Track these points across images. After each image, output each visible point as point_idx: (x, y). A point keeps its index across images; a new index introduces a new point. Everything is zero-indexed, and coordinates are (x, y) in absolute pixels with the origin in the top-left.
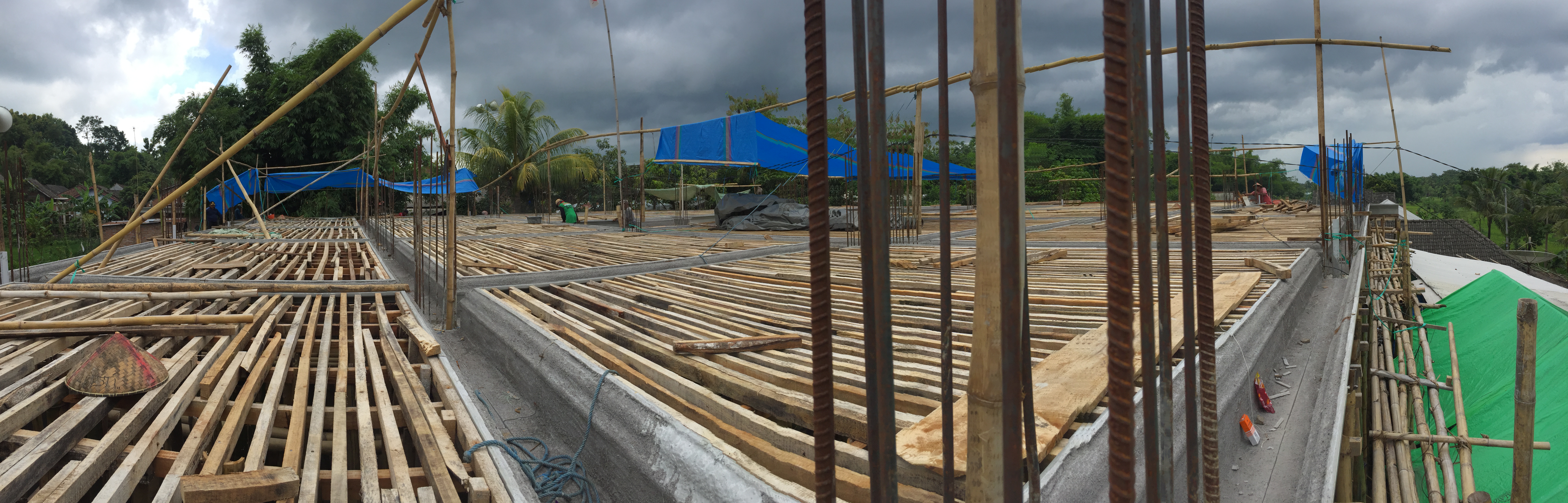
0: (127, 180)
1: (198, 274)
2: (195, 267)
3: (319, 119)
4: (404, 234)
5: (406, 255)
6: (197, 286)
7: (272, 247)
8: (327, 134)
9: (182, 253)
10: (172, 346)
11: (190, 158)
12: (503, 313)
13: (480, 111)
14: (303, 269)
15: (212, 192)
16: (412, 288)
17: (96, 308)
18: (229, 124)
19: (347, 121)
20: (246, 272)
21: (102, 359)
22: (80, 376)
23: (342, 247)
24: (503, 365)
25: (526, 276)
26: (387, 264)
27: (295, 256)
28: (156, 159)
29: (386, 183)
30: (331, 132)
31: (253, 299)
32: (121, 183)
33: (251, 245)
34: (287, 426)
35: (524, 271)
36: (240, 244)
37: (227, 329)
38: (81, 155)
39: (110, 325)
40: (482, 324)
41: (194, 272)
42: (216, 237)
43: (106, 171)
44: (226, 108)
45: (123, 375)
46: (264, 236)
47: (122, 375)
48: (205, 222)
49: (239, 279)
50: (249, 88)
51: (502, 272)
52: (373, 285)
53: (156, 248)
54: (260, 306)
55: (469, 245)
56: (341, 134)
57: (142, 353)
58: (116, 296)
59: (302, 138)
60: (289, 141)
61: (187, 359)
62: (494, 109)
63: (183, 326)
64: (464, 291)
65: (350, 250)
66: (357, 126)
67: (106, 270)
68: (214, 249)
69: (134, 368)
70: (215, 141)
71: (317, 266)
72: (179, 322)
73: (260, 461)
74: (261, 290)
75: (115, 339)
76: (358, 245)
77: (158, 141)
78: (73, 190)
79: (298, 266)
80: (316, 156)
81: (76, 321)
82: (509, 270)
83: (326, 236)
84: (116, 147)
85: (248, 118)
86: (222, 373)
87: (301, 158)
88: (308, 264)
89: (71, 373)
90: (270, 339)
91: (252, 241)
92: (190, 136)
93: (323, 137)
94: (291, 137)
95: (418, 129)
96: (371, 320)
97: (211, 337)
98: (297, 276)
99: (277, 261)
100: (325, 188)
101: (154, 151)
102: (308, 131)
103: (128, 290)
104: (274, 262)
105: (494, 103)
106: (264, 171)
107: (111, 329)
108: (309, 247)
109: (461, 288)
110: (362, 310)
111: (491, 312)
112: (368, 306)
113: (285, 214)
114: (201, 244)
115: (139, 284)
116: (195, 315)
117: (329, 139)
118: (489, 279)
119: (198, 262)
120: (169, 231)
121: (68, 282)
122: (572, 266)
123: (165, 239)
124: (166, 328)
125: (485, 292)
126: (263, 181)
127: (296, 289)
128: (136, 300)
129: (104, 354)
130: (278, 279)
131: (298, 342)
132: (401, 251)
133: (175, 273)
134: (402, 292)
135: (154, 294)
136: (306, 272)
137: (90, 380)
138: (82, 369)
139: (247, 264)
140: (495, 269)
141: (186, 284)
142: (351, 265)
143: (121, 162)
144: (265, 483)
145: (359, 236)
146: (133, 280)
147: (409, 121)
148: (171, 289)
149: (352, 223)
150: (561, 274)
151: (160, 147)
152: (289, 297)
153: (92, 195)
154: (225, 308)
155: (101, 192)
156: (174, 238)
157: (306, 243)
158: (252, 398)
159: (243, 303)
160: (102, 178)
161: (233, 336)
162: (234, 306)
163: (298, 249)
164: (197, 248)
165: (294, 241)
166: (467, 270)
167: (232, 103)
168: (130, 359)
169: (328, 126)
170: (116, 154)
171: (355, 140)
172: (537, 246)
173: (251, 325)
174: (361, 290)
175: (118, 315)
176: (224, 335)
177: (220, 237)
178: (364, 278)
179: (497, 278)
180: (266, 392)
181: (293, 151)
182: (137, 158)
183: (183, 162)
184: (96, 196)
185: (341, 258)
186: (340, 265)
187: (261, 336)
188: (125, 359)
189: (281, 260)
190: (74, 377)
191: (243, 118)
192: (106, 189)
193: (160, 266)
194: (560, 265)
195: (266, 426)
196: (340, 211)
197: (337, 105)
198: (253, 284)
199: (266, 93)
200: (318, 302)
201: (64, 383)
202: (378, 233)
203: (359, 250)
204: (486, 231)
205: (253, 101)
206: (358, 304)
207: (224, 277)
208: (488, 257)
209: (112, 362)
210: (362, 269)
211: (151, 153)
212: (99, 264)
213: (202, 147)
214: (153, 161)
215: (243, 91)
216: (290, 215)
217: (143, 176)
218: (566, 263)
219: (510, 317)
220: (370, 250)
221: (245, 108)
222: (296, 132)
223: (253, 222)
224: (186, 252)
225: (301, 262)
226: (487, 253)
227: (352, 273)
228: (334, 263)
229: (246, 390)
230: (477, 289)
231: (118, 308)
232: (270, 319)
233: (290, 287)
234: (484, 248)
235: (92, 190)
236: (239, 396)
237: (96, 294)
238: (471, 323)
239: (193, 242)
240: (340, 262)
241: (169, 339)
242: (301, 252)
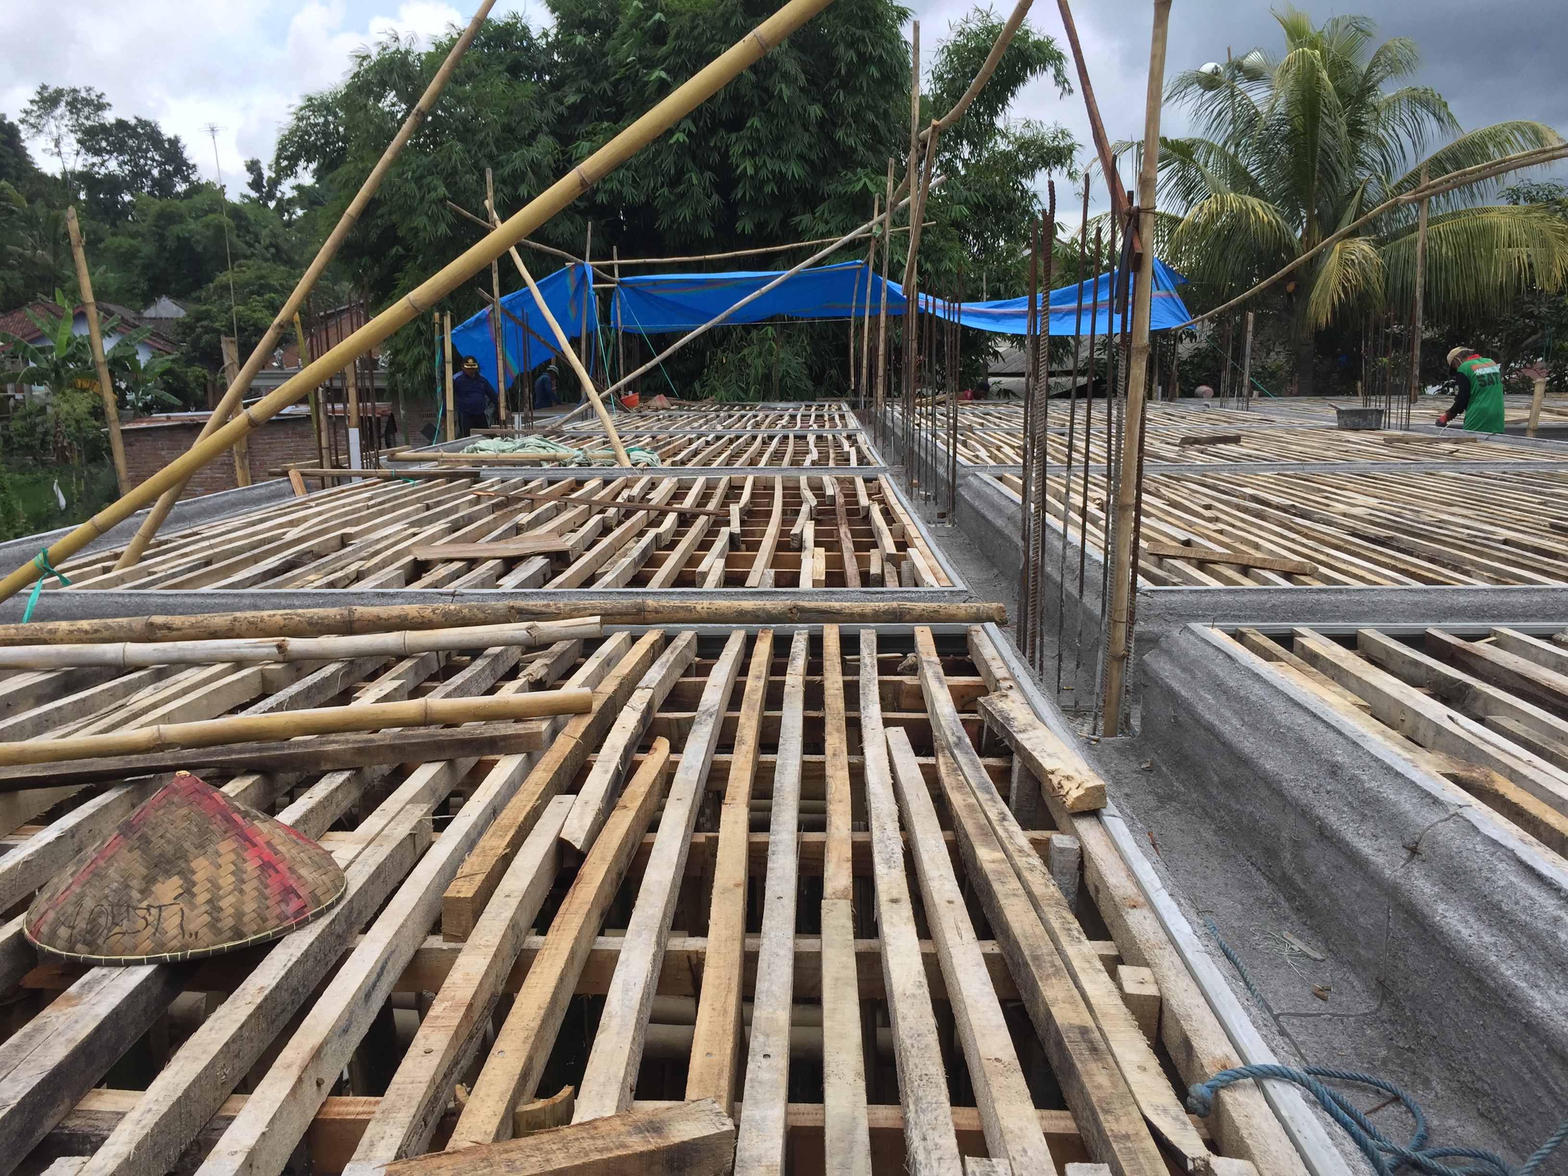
0: (198, 284)
1: (427, 578)
2: (422, 555)
3: (755, 122)
4: (983, 453)
5: (990, 515)
6: (428, 613)
7: (636, 491)
8: (774, 165)
9: (381, 513)
10: (355, 794)
11: (393, 227)
12: (1279, 706)
13: (1210, 82)
14: (720, 556)
15: (467, 328)
16: (1012, 615)
17: (113, 694)
18: (508, 129)
19: (826, 126)
20: (569, 564)
21: (137, 854)
22: (70, 909)
23: (818, 489)
24: (1271, 853)
25: (1344, 597)
26: (938, 538)
27: (695, 516)
28: (289, 224)
29: (939, 307)
30: (785, 159)
31: (590, 644)
32: (177, 296)
33: (580, 484)
34: (691, 990)
35: (1336, 582)
36: (551, 483)
37: (518, 736)
38: (40, 207)
39: (160, 745)
40: (1210, 729)
41: (418, 569)
42: (483, 462)
43: (125, 260)
44: (499, 84)
45: (208, 896)
46: (616, 457)
47: (202, 898)
48: (450, 417)
49: (549, 588)
50: (561, 26)
51: (1267, 581)
52: (909, 605)
53: (301, 498)
54: (609, 663)
55: (1164, 491)
56: (812, 163)
57: (263, 827)
58: (175, 655)
59: (708, 174)
60: (675, 181)
61: (402, 830)
62: (1254, 75)
63: (387, 735)
64: (1153, 628)
65: (840, 500)
66: (851, 142)
67: (139, 574)
68: (478, 500)
69: (238, 873)
70: (471, 178)
71: (755, 546)
72: (375, 725)
73: (622, 1089)
74: (610, 618)
75: (176, 792)
76: (860, 483)
77: (290, 171)
78: (18, 316)
79: (705, 545)
80: (745, 225)
81: (47, 741)
82: (1288, 576)
83: (778, 456)
84: (156, 183)
85: (560, 116)
86: (506, 861)
87: (707, 231)
88: (733, 540)
89: (41, 902)
90: (639, 757)
91: (584, 473)
92: (398, 160)
93: (764, 173)
94: (680, 173)
95: (1024, 145)
96: (905, 702)
97: (472, 761)
98: (704, 575)
99: (652, 533)
100: (772, 318)
101: (280, 201)
102: (725, 156)
103: (214, 635)
104: (641, 534)
105: (1254, 58)
106: (610, 270)
107: (166, 758)
108: (733, 491)
109: (1147, 619)
110: (880, 673)
111: (1240, 699)
112: (896, 662)
113: (669, 394)
114: (440, 485)
115: (249, 614)
116: (420, 701)
117: (780, 178)
118: (1229, 598)
119: (433, 538)
120: (339, 446)
121: (16, 618)
122: (1499, 577)
123: (327, 470)
124: (335, 744)
125: (1218, 636)
126: (606, 297)
127: (704, 615)
128: (239, 663)
129: (145, 841)
130: (654, 585)
131: (714, 763)
132: (977, 503)
133: (359, 576)
134: (988, 625)
135: (296, 644)
136: (727, 565)
137: (102, 921)
138: (77, 889)
139: (569, 541)
140: (1245, 570)
141: (394, 610)
142: (847, 544)
143: (176, 229)
144: (638, 1144)
145: (862, 460)
146: (230, 601)
147: (999, 123)
148: (348, 627)
149: (842, 417)
150: (1462, 600)
151: (299, 188)
152: (686, 636)
153: (81, 331)
154: (512, 674)
155: (113, 322)
156: (356, 466)
157: (725, 479)
158: (595, 922)
159: (563, 654)
160: (113, 278)
161: (536, 754)
162: (537, 668)
163: (705, 497)
164: (430, 497)
165: (695, 472)
166: (1160, 566)
167: (515, 70)
168: (227, 847)
169: (778, 140)
170: (157, 205)
171: (849, 182)
172: (1373, 502)
173: (587, 720)
174: (876, 617)
175: (188, 713)
176: (510, 751)
177: (493, 463)
178: (880, 581)
179: (1253, 597)
180: (632, 905)
181: (685, 213)
182: (226, 220)
183: (373, 236)
184: (96, 336)
185: (818, 522)
186: (817, 544)
187: (614, 748)
188: (211, 849)
189: (661, 529)
190: (51, 915)
191: (547, 113)
192: (130, 315)
193: (315, 555)
194: (1455, 569)
195: (636, 994)
196: (809, 384)
197: (802, 80)
198: (586, 602)
199: (609, 44)
200: (763, 649)
201: (20, 933)
202: (912, 451)
203: (864, 501)
204: (1211, 449)
205: (575, 64)
206: (868, 655)
207: (509, 583)
208: (1221, 532)
209: (169, 862)
210: (875, 556)
211: (272, 204)
212: (117, 556)
213: (433, 195)
214: (280, 230)
215: (545, 35)
216: (682, 397)
217: (249, 275)
218: (1473, 563)
219: (1301, 719)
220: (892, 500)
221: (555, 86)
222: (694, 158)
223: (583, 417)
224: (393, 509)
225: (711, 533)
226: (1217, 520)
227: (851, 568)
228: (800, 537)
229: (576, 902)
230: (1196, 626)
231: (185, 692)
232: (639, 700)
233: (688, 609)
234: (1208, 501)
235: (80, 316)
236: (557, 921)
237: (111, 651)
238: (1177, 724)
239: (414, 477)
240: (817, 533)
241: (346, 774)
242: (711, 506)
